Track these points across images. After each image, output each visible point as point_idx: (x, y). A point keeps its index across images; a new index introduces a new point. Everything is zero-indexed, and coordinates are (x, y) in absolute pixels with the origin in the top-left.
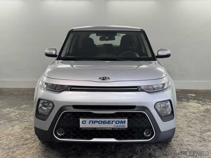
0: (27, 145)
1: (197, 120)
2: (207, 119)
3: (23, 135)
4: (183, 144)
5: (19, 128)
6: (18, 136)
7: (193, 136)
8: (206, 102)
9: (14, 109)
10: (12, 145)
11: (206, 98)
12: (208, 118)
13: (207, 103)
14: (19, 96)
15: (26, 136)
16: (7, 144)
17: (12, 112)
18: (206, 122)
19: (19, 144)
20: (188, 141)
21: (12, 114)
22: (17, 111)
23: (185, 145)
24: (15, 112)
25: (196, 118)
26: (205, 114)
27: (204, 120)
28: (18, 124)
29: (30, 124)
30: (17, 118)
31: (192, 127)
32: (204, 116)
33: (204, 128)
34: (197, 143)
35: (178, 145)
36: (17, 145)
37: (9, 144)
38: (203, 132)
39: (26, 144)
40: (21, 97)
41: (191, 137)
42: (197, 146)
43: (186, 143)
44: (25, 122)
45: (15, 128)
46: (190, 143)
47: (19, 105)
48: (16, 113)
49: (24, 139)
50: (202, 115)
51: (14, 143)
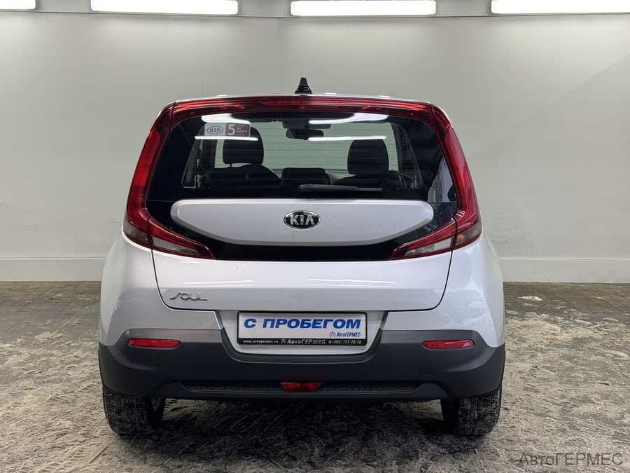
0: (63, 448)
1: (551, 371)
2: (579, 367)
3: (51, 421)
4: (515, 439)
5: (36, 398)
6: (35, 422)
7: (541, 415)
8: (575, 318)
9: (14, 344)
10: (20, 449)
11: (574, 308)
12: (582, 365)
13: (579, 321)
14: (26, 304)
15: (60, 424)
16: (7, 447)
17: (10, 353)
18: (576, 376)
19: (39, 447)
20: (528, 431)
21: (11, 361)
22: (23, 350)
23: (520, 441)
24: (20, 354)
25: (547, 365)
26: (573, 352)
27: (571, 369)
28: (31, 389)
29: (67, 388)
30: (27, 370)
31: (537, 391)
32: (570, 359)
33: (573, 394)
34: (553, 434)
35: (501, 441)
36: (35, 451)
37: (9, 447)
38: (569, 403)
39: (60, 446)
40: (34, 308)
41: (536, 420)
42: (553, 443)
43: (524, 438)
44: (53, 381)
45: (25, 401)
46: (535, 436)
47: (29, 333)
48: (23, 357)
49: (54, 432)
50: (564, 357)
51: (26, 444)
